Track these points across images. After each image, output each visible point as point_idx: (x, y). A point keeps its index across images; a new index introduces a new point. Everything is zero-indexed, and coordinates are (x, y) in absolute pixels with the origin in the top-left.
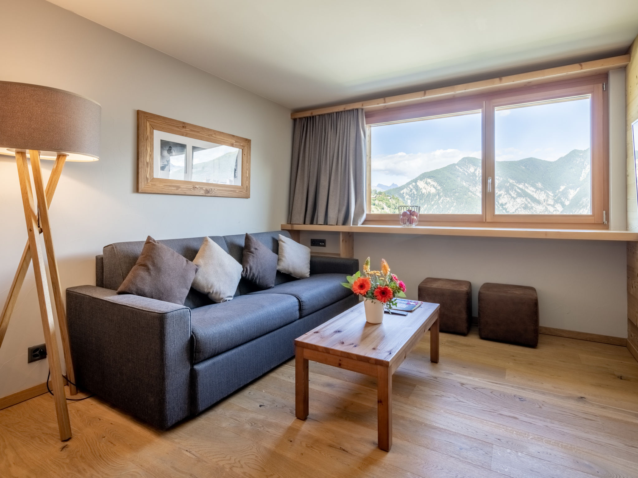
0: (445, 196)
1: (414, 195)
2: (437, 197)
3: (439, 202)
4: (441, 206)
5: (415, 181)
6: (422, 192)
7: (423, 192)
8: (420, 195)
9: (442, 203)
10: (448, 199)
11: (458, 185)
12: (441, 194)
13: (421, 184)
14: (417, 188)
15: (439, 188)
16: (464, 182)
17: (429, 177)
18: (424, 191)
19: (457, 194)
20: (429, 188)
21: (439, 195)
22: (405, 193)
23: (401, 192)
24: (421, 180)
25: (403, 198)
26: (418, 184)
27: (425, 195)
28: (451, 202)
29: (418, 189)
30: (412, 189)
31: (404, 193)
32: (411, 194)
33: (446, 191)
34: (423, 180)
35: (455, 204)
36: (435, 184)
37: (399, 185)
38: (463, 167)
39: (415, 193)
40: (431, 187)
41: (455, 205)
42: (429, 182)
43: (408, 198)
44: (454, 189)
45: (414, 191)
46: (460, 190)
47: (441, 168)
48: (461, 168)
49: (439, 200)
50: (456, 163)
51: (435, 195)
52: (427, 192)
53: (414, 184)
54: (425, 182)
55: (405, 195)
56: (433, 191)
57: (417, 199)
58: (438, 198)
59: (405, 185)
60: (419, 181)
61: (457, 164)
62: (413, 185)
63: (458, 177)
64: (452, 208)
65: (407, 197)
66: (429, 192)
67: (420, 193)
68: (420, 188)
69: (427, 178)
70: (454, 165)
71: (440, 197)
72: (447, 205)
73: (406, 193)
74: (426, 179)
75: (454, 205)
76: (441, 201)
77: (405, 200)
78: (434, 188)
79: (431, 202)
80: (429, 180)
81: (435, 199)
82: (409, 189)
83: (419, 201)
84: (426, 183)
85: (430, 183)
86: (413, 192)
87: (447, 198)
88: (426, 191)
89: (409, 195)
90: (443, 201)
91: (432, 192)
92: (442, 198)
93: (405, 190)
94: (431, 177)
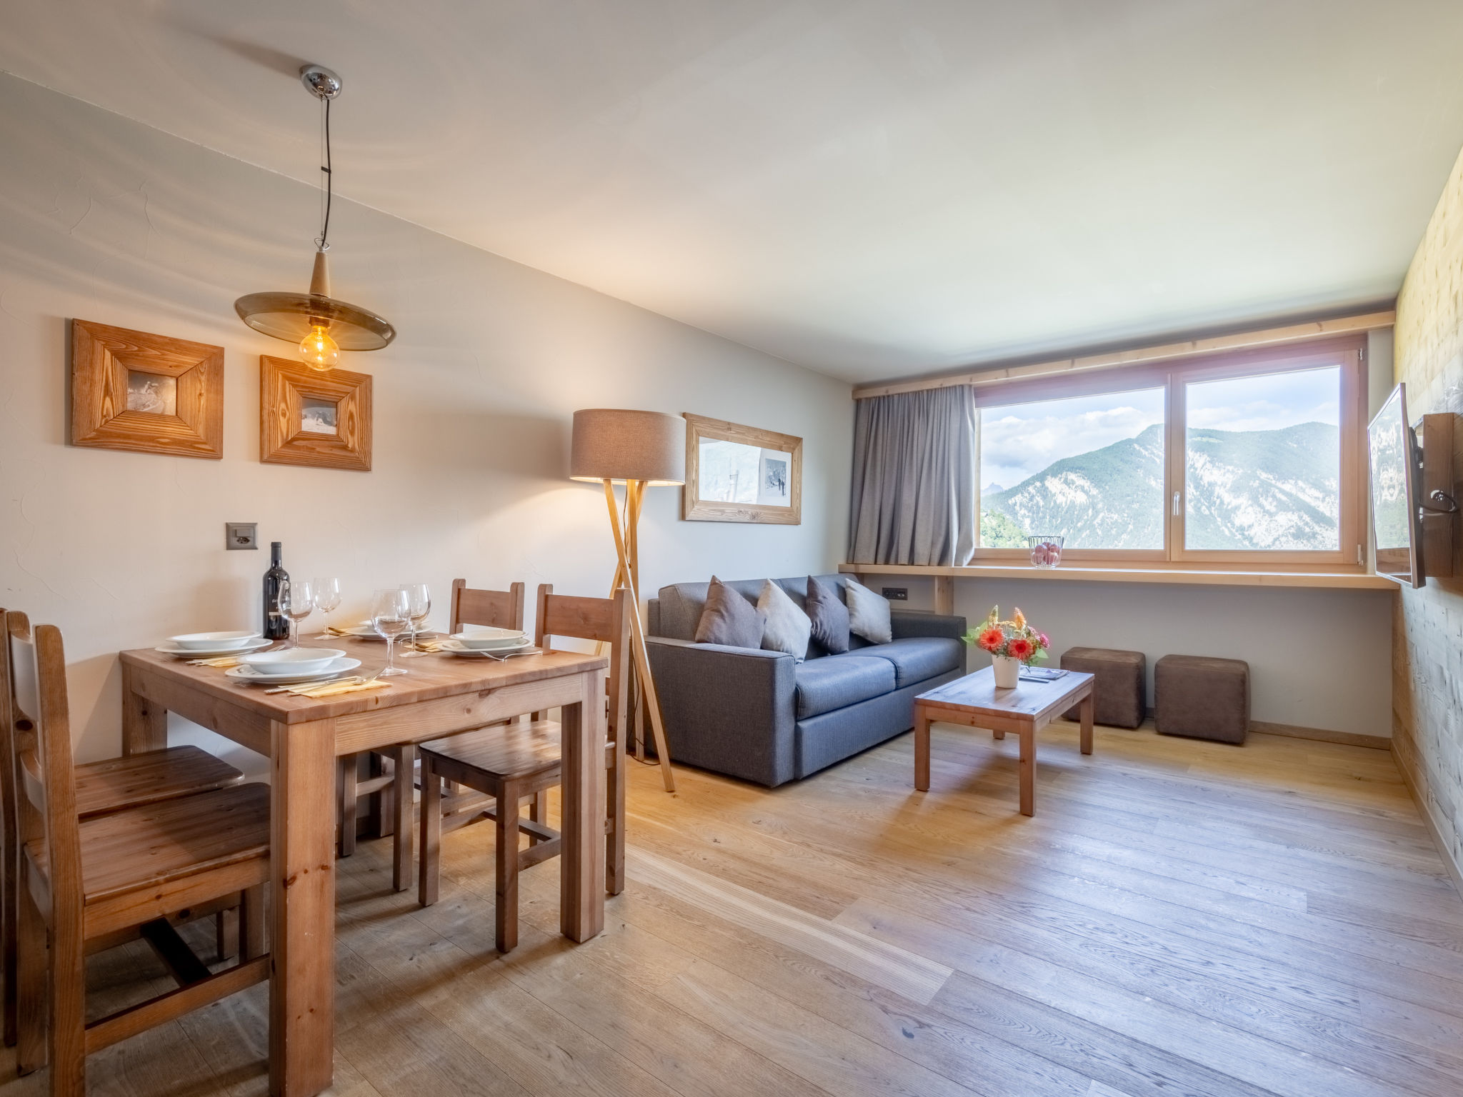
0: (1109, 510)
1: (1038, 507)
2: (1090, 512)
3: (1095, 522)
4: (1100, 533)
5: (1041, 477)
6: (1055, 502)
7: (1058, 502)
8: (1053, 508)
9: (1101, 525)
10: (1115, 516)
11: (1138, 486)
12: (1100, 505)
13: (1053, 484)
14: (1044, 492)
15: (1094, 492)
16: (1153, 478)
17: (1073, 469)
18: (1060, 499)
19: (1136, 506)
20: (1072, 493)
21: (1094, 508)
22: (1018, 505)
23: (1010, 502)
24: (1054, 475)
25: (1014, 514)
26: (1047, 483)
27: (1063, 508)
28: (1121, 523)
29: (1047, 495)
30: (1033, 496)
31: (1015, 504)
32: (1032, 507)
33: (1111, 499)
34: (1060, 476)
35: (1131, 527)
36: (1086, 484)
37: (1006, 488)
38: (1148, 447)
39: (1041, 503)
40: (1076, 491)
41: (1131, 530)
42: (1072, 480)
43: (1024, 516)
44: (1128, 496)
45: (1038, 499)
46: (1143, 497)
47: (1100, 450)
48: (1146, 449)
49: (1095, 519)
50: (1134, 436)
51: (1084, 509)
52: (1068, 502)
53: (1038, 484)
54: (1062, 480)
55: (1017, 508)
56: (1081, 498)
57: (1044, 517)
58: (1093, 515)
59: (1018, 486)
60: (1049, 477)
61: (1137, 441)
62: (1036, 487)
63: (1138, 468)
64: (1124, 536)
65: (1023, 511)
66: (1073, 502)
67: (1052, 504)
68: (1051, 492)
69: (1068, 471)
70: (1129, 442)
71: (1096, 513)
72: (1112, 528)
73: (1021, 504)
74: (1065, 473)
75: (1129, 530)
76: (1098, 520)
77: (1017, 519)
78: (1084, 494)
79: (1077, 524)
80: (1072, 476)
81: (1086, 517)
82: (1026, 495)
83: (1050, 521)
84: (1066, 482)
85: (1073, 482)
86: (1035, 501)
87: (1113, 515)
88: (1064, 499)
89: (1026, 507)
90: (1103, 520)
91: (1078, 502)
92: (1101, 515)
93: (1018, 498)
94: (1076, 469)
